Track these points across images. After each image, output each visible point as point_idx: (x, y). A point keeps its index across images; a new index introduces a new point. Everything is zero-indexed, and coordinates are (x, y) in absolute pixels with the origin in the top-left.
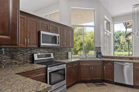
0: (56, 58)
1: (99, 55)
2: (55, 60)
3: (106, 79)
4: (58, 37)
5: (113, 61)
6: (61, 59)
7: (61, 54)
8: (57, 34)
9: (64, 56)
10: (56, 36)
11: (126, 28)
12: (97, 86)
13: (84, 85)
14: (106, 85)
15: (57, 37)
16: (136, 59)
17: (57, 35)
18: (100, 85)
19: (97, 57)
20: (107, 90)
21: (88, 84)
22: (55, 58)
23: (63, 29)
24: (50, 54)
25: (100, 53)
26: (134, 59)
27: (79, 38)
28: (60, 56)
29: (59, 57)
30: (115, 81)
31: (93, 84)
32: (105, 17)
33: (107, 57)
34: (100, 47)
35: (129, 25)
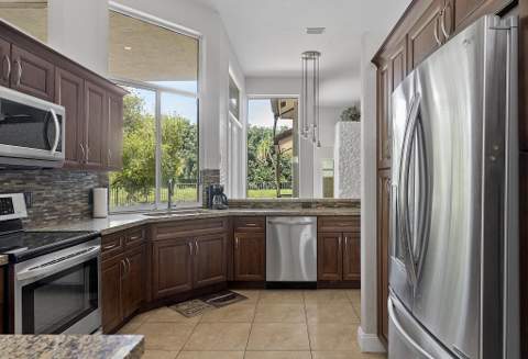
0: (36, 217)
1: (216, 199)
2: (30, 227)
3: (241, 277)
4: (59, 117)
5: (264, 216)
6: (63, 218)
7: (62, 199)
8: (52, 104)
9: (75, 207)
10: (50, 114)
11: (276, 116)
12: (217, 307)
13: (168, 313)
14: (244, 298)
15: (55, 117)
17: (55, 109)
18: (225, 300)
19: (209, 205)
20: (252, 311)
21: (183, 307)
22: (33, 219)
23: (77, 85)
24: (10, 199)
25: (220, 191)
28: (57, 207)
29: (52, 210)
30: (269, 278)
31: (200, 302)
32: (230, 71)
33: (240, 204)
34: (218, 171)
35: (285, 109)
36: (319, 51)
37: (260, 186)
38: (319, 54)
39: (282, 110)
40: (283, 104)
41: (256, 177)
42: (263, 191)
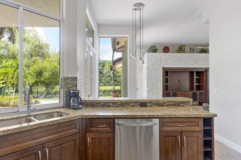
1: (73, 101)
11: (114, 50)
16: (151, 105)
26: (148, 105)
27: (34, 62)
34: (75, 79)
35: (119, 46)
36: (144, 3)
37: (105, 85)
38: (143, 5)
39: (117, 47)
40: (118, 43)
41: (103, 81)
42: (106, 87)
